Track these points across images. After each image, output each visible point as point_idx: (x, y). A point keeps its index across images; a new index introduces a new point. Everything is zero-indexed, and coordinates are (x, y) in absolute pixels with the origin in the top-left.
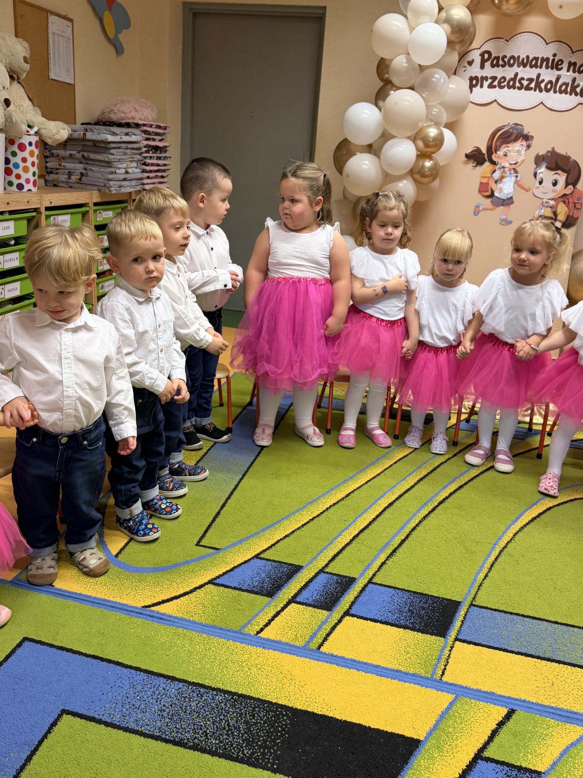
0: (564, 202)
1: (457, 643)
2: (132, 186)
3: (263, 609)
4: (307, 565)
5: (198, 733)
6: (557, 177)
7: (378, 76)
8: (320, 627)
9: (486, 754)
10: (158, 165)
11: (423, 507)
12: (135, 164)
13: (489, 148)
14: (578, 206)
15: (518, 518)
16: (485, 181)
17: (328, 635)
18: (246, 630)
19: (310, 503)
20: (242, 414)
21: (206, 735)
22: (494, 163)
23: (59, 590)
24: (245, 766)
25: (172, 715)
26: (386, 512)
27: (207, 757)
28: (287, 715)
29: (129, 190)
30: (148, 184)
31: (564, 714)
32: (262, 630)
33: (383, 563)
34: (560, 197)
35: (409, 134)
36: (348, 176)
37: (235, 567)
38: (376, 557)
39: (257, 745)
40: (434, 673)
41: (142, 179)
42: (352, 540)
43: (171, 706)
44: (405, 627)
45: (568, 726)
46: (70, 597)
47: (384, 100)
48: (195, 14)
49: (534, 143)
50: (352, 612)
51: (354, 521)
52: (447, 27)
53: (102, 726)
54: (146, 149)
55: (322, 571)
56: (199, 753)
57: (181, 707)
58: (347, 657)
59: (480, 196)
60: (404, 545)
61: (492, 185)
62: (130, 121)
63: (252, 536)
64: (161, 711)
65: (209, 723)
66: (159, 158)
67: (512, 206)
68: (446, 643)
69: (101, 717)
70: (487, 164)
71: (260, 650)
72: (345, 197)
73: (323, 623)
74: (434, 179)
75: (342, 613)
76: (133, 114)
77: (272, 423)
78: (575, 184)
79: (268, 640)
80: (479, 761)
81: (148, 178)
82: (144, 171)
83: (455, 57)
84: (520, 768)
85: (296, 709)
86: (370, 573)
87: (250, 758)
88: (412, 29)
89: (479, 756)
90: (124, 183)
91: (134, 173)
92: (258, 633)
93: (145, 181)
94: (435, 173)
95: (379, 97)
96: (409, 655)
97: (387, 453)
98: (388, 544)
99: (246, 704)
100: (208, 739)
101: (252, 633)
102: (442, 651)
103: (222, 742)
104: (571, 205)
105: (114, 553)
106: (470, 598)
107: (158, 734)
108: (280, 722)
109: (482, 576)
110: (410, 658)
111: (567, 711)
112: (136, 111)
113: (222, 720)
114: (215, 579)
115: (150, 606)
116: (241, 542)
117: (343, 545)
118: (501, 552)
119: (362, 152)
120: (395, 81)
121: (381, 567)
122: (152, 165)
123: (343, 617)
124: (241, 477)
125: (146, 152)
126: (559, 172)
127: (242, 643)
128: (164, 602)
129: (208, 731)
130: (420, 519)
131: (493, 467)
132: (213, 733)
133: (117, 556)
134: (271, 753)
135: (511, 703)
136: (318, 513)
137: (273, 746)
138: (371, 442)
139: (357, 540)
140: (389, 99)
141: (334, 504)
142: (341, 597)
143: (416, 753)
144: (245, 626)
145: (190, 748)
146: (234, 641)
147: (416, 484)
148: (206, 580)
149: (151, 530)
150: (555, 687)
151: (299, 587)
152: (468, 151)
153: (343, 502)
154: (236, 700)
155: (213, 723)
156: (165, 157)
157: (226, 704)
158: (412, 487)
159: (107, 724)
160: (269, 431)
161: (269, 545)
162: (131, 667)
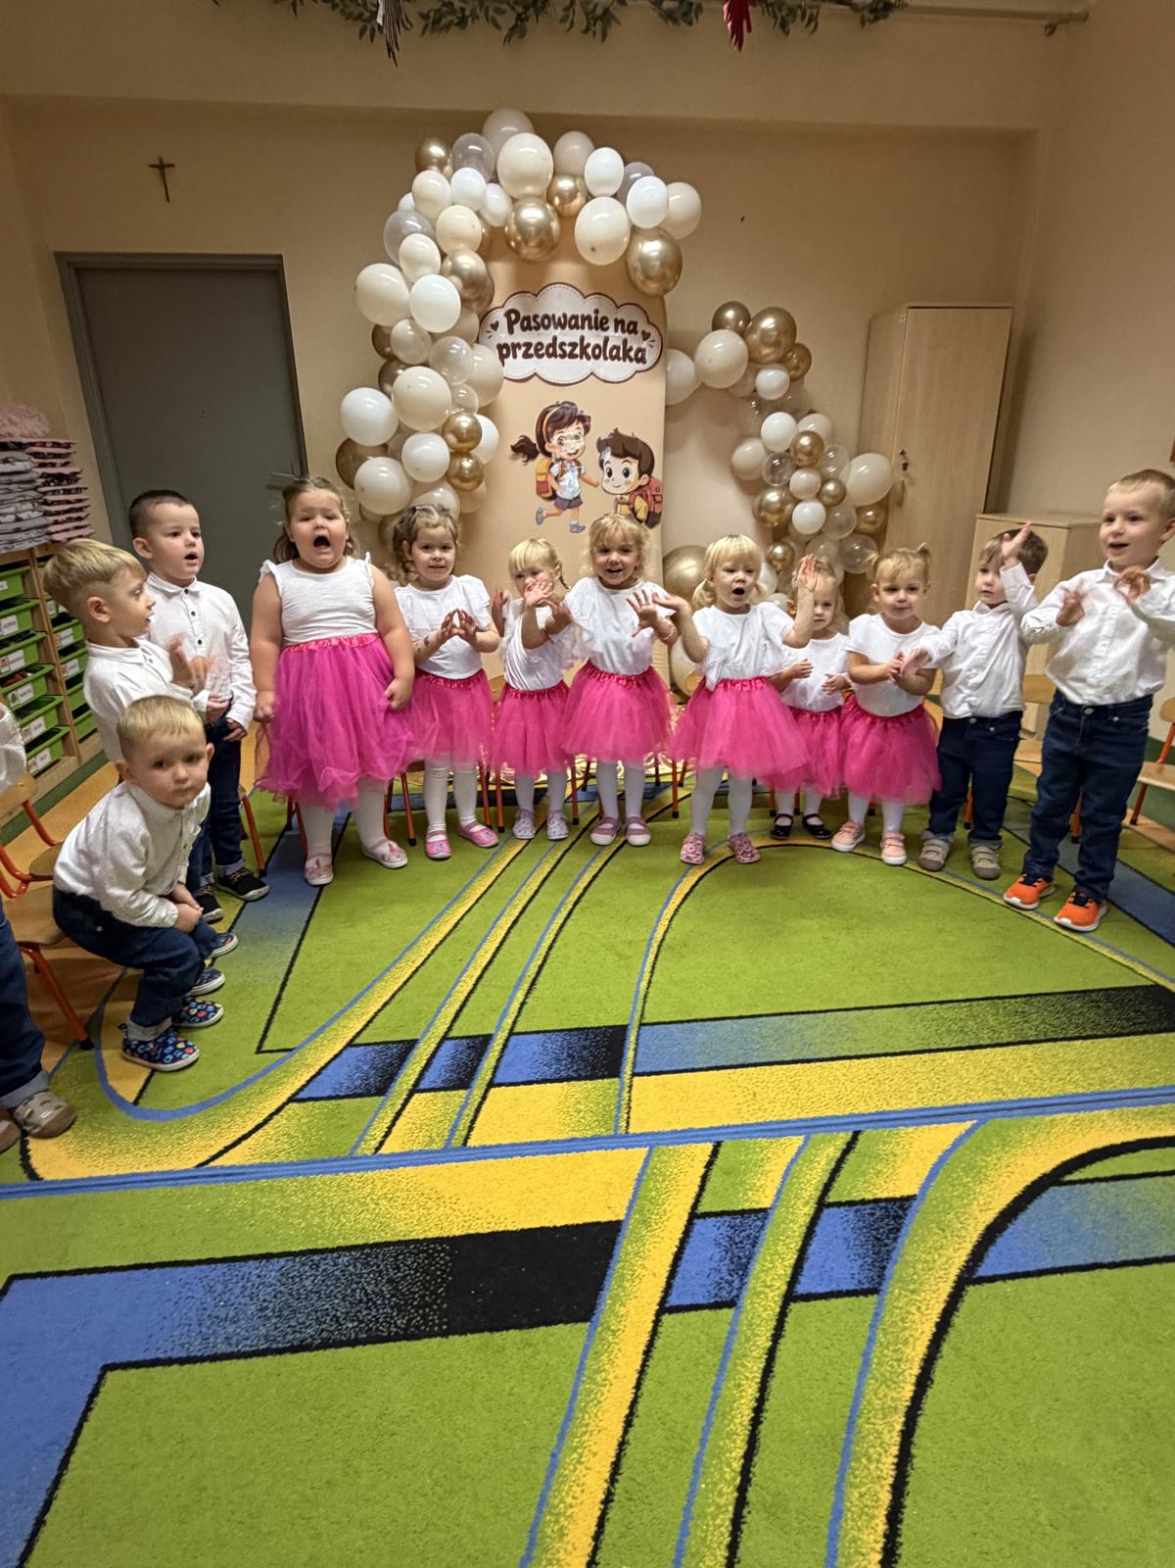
0: (641, 496)
1: (636, 1079)
2: (32, 539)
3: (376, 1115)
4: (423, 1036)
5: (325, 1322)
6: (627, 465)
7: (379, 352)
8: (460, 1115)
9: (701, 1209)
10: (68, 502)
11: (555, 915)
12: (29, 506)
13: (539, 436)
14: (658, 499)
15: (669, 899)
16: (542, 478)
17: (473, 1122)
18: (359, 1152)
19: (409, 948)
20: (280, 845)
21: (337, 1321)
22: (548, 455)
23: (52, 1182)
24: (403, 1343)
25: (280, 1311)
26: (511, 935)
27: (346, 1351)
28: (443, 1250)
29: (27, 545)
30: (57, 532)
31: (776, 1126)
32: (381, 1143)
33: (523, 1004)
34: (635, 490)
35: (435, 427)
36: (362, 489)
37: (322, 1068)
38: (512, 998)
39: (413, 1307)
40: (617, 1127)
41: (46, 526)
42: (475, 985)
43: (275, 1297)
44: (568, 1079)
45: (782, 1140)
46: (74, 1187)
47: (392, 384)
48: (77, 270)
49: (593, 424)
50: (497, 1080)
51: (473, 958)
52: (455, 279)
53: (175, 1367)
54: (43, 480)
55: (445, 1038)
56: (333, 1350)
57: (290, 1294)
58: (504, 1143)
59: (540, 499)
60: (544, 972)
61: (553, 483)
62: (7, 440)
63: (336, 1017)
64: (262, 1310)
65: (337, 1301)
66: (67, 492)
67: (581, 507)
68: (622, 1084)
69: (169, 1354)
70: (541, 456)
71: (385, 1172)
72: (364, 518)
73: (463, 1108)
74: (479, 483)
75: (484, 1087)
76: (10, 429)
77: (329, 850)
78: (649, 471)
79: (393, 1155)
80: (696, 1221)
81: (56, 523)
82: (46, 514)
83: (474, 320)
84: (743, 1213)
85: (454, 1237)
86: (509, 1022)
87: (405, 1330)
88: (410, 284)
89: (694, 1215)
90: (17, 536)
91: (30, 519)
92: (377, 1149)
93: (53, 529)
94: (478, 475)
95: (383, 379)
96: (582, 1114)
97: (495, 854)
98: (523, 976)
99: (384, 1255)
100: (340, 1325)
101: (368, 1153)
102: (620, 1095)
103: (361, 1322)
104: (650, 499)
105: (131, 1099)
106: (637, 1016)
107: (265, 1346)
108: (437, 1263)
109: (644, 984)
110: (583, 1118)
111: (777, 1122)
112: (15, 424)
113: (353, 1290)
114: (297, 1093)
115: (207, 1162)
116: (322, 1030)
117: (466, 994)
118: (660, 946)
119: (375, 456)
120: (401, 355)
121: (520, 1009)
122: (59, 502)
123: (487, 1091)
124: (299, 937)
125: (44, 485)
126: (629, 458)
127: (358, 1171)
128: (227, 1149)
129: (339, 1314)
130: (555, 932)
131: (626, 842)
132: (347, 1313)
133: (136, 1102)
134: (435, 1311)
135: (713, 1135)
136: (422, 959)
137: (436, 1299)
138: (470, 844)
139: (482, 982)
140: (398, 381)
141: (441, 942)
142: (478, 1065)
143: (619, 1239)
144: (357, 1146)
145: (318, 1348)
146: (345, 1172)
147: (540, 887)
148: (284, 1099)
149: (182, 1050)
150: (758, 1098)
151: (418, 1069)
152: (515, 441)
153: (452, 936)
154: (368, 1255)
155: (343, 1300)
156: (77, 489)
157: (355, 1266)
158: (537, 892)
159: (182, 1361)
160: (325, 861)
161: (364, 1023)
162: (199, 1262)
